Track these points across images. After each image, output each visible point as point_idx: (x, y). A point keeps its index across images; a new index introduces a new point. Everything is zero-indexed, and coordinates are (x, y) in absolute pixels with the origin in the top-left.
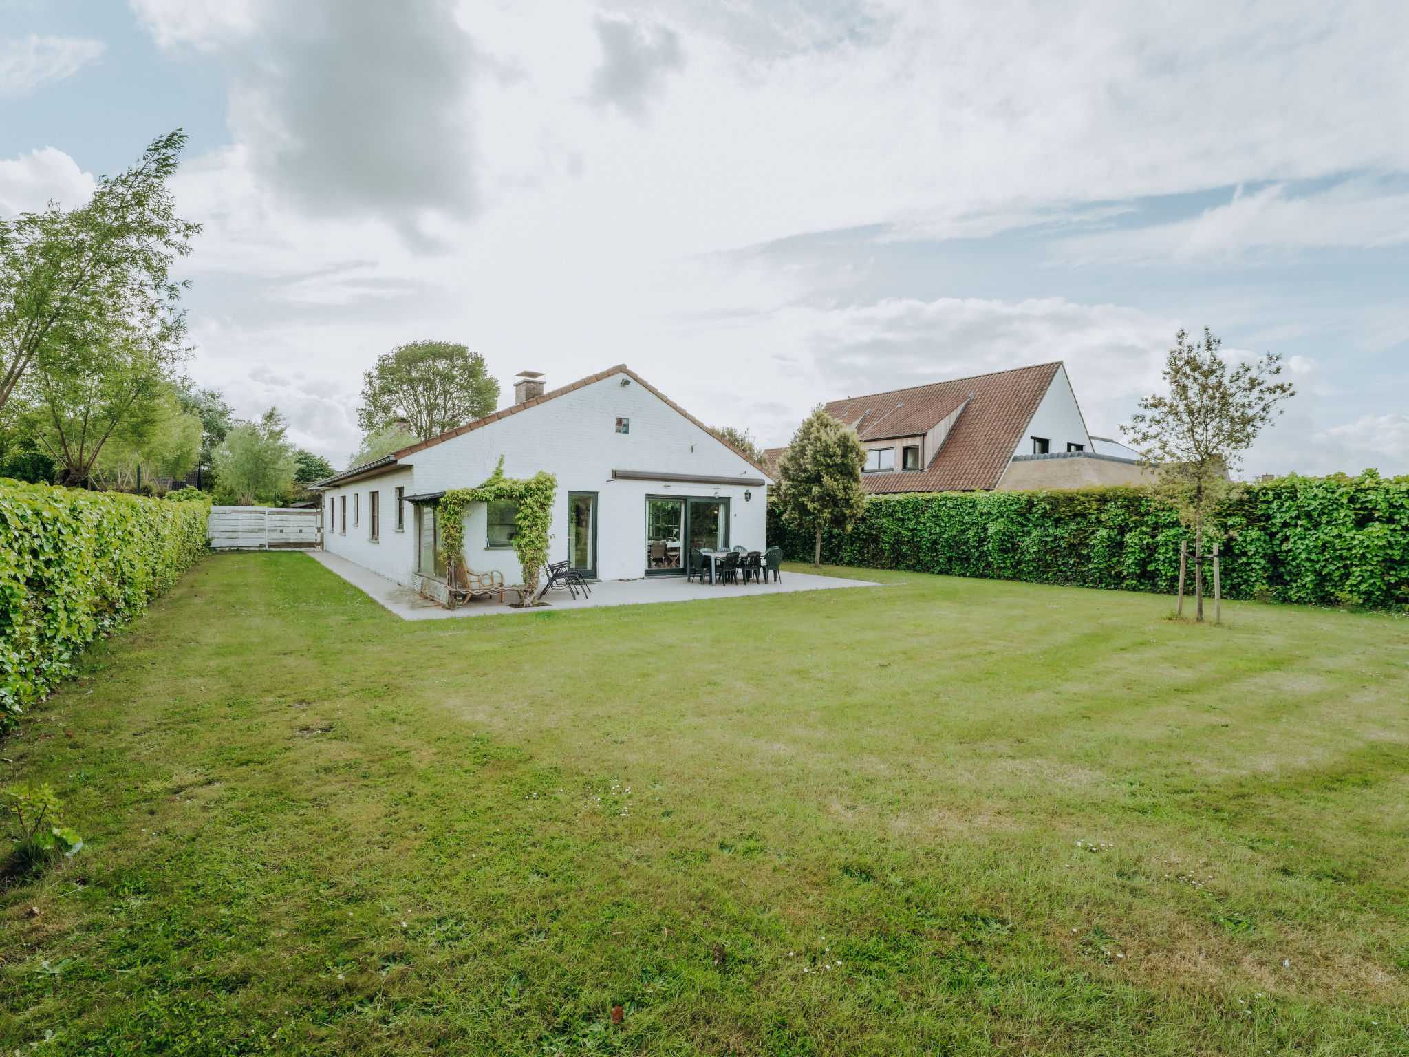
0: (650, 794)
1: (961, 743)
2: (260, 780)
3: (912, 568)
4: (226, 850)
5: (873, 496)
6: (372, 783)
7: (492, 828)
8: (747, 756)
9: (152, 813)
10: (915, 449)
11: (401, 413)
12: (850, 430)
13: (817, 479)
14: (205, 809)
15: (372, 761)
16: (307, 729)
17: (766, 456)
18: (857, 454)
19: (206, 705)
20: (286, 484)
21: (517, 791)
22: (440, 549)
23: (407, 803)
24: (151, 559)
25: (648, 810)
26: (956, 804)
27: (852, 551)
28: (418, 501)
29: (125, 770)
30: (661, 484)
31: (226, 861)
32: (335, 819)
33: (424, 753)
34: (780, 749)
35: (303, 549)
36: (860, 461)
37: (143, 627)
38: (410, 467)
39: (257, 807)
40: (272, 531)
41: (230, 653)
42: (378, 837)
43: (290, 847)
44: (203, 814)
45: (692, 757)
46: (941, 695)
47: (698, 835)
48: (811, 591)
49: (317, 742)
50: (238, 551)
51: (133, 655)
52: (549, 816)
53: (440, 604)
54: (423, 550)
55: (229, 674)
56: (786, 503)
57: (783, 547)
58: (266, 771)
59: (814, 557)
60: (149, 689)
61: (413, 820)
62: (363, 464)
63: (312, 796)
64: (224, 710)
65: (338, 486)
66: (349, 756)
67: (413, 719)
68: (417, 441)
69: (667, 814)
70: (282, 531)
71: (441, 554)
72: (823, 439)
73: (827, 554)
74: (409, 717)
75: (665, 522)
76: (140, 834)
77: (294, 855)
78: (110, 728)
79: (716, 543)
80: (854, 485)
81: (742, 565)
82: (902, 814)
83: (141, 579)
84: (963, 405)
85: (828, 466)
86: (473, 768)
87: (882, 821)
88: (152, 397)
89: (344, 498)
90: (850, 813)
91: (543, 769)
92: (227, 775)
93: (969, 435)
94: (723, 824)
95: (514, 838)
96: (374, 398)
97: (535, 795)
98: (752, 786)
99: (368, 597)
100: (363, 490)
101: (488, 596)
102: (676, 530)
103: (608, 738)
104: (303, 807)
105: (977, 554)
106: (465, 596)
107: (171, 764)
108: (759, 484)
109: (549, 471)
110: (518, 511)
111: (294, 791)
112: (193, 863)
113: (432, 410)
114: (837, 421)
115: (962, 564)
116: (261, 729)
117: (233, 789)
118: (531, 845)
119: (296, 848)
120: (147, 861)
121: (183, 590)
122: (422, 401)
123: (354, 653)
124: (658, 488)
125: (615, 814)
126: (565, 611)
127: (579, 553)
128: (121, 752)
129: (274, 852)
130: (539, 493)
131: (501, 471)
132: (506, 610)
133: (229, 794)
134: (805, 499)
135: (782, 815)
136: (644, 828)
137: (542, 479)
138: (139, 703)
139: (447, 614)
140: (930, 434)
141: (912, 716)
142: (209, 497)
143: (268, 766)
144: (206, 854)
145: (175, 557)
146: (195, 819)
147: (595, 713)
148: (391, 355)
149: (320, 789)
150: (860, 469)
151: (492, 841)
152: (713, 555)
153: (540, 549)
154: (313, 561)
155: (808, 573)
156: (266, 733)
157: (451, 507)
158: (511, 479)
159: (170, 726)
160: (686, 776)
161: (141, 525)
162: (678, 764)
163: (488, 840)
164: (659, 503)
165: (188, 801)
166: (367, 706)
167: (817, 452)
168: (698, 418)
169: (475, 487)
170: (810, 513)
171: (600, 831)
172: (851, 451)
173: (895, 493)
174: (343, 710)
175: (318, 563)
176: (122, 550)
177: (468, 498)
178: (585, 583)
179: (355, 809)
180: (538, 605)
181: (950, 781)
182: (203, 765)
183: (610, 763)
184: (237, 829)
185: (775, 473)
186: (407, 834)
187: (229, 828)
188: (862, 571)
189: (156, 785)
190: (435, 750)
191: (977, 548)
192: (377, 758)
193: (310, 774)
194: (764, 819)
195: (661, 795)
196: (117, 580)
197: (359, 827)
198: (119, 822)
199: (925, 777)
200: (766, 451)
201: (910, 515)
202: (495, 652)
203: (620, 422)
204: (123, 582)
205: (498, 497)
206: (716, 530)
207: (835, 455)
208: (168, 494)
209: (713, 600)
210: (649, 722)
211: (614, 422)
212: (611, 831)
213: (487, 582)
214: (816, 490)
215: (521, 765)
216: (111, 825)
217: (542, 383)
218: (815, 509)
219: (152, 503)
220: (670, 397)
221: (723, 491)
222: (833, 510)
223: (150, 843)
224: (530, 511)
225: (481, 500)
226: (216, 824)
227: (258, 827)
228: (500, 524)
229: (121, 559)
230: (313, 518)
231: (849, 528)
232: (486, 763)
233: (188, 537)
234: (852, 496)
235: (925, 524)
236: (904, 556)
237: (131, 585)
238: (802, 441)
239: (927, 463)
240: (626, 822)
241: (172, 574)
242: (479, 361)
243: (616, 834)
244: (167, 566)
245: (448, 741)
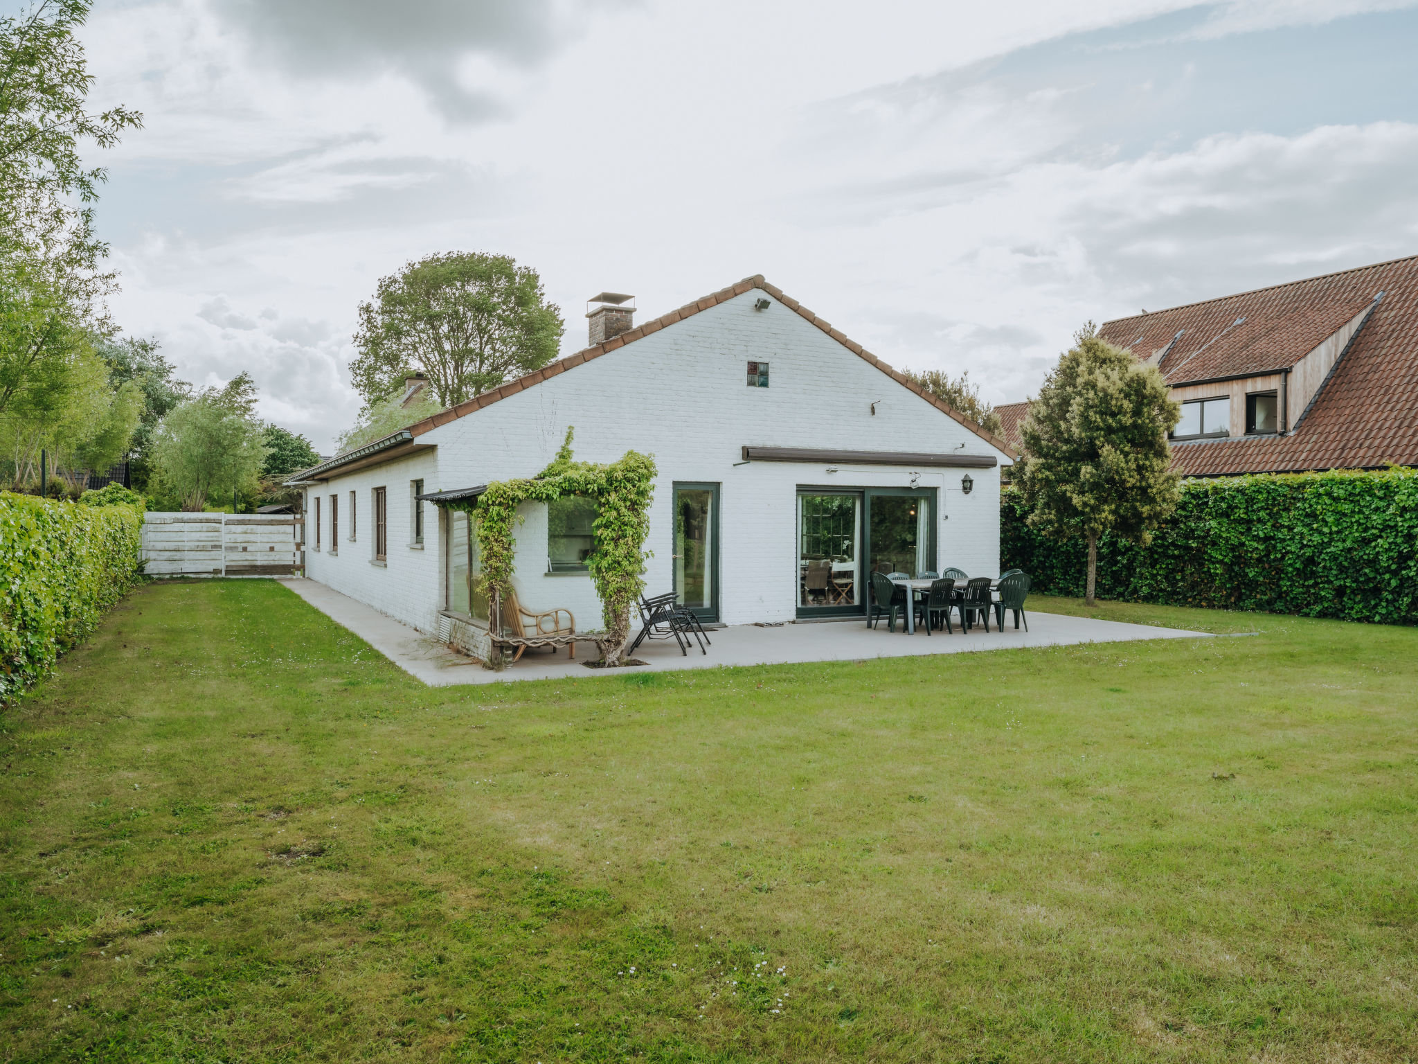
0: (818, 979)
1: (1381, 925)
2: (222, 930)
3: (1268, 607)
4: (173, 1037)
5: (1191, 480)
6: (384, 940)
7: (567, 1021)
8: (981, 923)
9: (67, 974)
10: (1270, 396)
11: (416, 365)
12: (1146, 367)
13: (1092, 455)
14: (141, 971)
15: (383, 905)
16: (287, 851)
17: (997, 417)
18: (1162, 408)
19: (142, 812)
20: (250, 480)
21: (604, 961)
22: (478, 575)
23: (436, 974)
24: (62, 591)
25: (816, 1007)
26: (1378, 1036)
27: (1154, 576)
28: (446, 501)
29: (28, 908)
30: (823, 468)
31: (172, 1054)
32: (331, 994)
33: (461, 895)
34: (1037, 915)
35: (275, 577)
36: (1166, 420)
37: (52, 693)
38: (432, 448)
39: (216, 970)
40: (231, 548)
41: (175, 734)
42: (394, 1027)
43: (264, 1036)
44: (138, 980)
45: (886, 920)
46: (1336, 835)
47: (901, 1054)
48: (1080, 645)
49: (303, 872)
50: (183, 579)
51: (38, 735)
52: (656, 1007)
53: (477, 662)
54: (452, 576)
55: (174, 765)
56: (1033, 496)
57: (1028, 571)
58: (229, 915)
59: (1085, 587)
60: (62, 786)
61: (446, 1001)
62: (362, 443)
63: (296, 956)
64: (167, 821)
65: (326, 480)
66: (349, 896)
67: (443, 840)
68: (440, 410)
69: (848, 1015)
70: (245, 549)
71: (479, 582)
72: (1100, 385)
73: (1107, 582)
74: (437, 837)
75: (827, 529)
76: (50, 1006)
77: (269, 1048)
78: (7, 843)
79: (913, 563)
80: (1157, 464)
81: (959, 600)
82: (1271, 1046)
83: (48, 622)
84: (1363, 314)
85: (1109, 430)
86: (535, 921)
87: (1233, 1055)
88: (63, 350)
89: (335, 498)
90: (1171, 1038)
91: (644, 929)
92: (173, 919)
93: (1375, 368)
94: (943, 1039)
95: (602, 1039)
96: (373, 344)
97: (632, 970)
98: (992, 976)
99: (371, 649)
100: (364, 485)
101: (550, 649)
102: (847, 542)
103: (746, 882)
104: (283, 974)
105: (1394, 583)
106: (516, 649)
107: (94, 900)
108: (985, 464)
109: (642, 451)
110: (597, 515)
111: (269, 947)
112: (125, 1054)
113: (462, 358)
114: (1126, 352)
115: (1365, 600)
116: (222, 850)
117: (182, 941)
118: (628, 1053)
119: (273, 1038)
120: (59, 1048)
121: (107, 638)
122: (447, 346)
123: (353, 735)
124: (816, 475)
125: (762, 1010)
126: (671, 674)
127: (690, 580)
128: (23, 879)
129: (242, 1042)
130: (629, 486)
131: (570, 452)
132: (579, 671)
133: (176, 948)
134: (1069, 487)
135: (1048, 1031)
136: (811, 1036)
137: (632, 463)
138: (49, 806)
139: (489, 677)
140: (1298, 369)
141: (1280, 870)
142: (142, 500)
143: (231, 907)
144: (144, 1042)
145: (95, 589)
146: (128, 985)
147: (724, 839)
148: (399, 277)
149: (308, 946)
150: (1165, 435)
151: (567, 1042)
152: (910, 584)
153: (630, 575)
154: (289, 594)
155: (1075, 614)
156: (228, 856)
157: (494, 510)
158: (584, 463)
159: (92, 842)
160: (877, 953)
161: (49, 542)
162: (863, 931)
163: (561, 1040)
164: (818, 499)
165: (118, 958)
166: (374, 818)
167: (1088, 407)
168: (882, 357)
169: (530, 477)
170: (1076, 513)
171: (738, 1035)
172: (1149, 404)
173: (1233, 475)
174: (340, 824)
175: (298, 597)
176: (23, 579)
177: (521, 494)
178: (701, 629)
179: (359, 979)
180: (628, 664)
181: (1361, 994)
182: (139, 903)
183: (750, 924)
184: (187, 1003)
185: (1014, 445)
186: (437, 1023)
187: (176, 1002)
188: (1172, 612)
189: (72, 932)
190: (477, 891)
191: (1395, 573)
192: (391, 899)
193: (293, 922)
194: (1016, 1036)
195: (837, 981)
196: (17, 623)
197: (365, 1008)
198: (21, 987)
199: (1312, 983)
200: (997, 408)
201: (1262, 514)
202: (565, 737)
203: (753, 368)
204: (24, 627)
205: (565, 492)
206: (914, 543)
207: (1121, 411)
208: (84, 495)
209: (912, 659)
210: (812, 859)
211: (745, 368)
212: (756, 1039)
213: (549, 626)
214: (1086, 470)
215: (610, 920)
216: (10, 991)
217: (629, 311)
218: (1085, 504)
219: (63, 508)
220: (836, 326)
221: (926, 478)
222: (1118, 507)
223: (64, 1020)
224: (614, 513)
225: (539, 499)
226: (157, 994)
227: (218, 1001)
228: (565, 536)
229: (22, 591)
230: (290, 529)
231: (1148, 537)
232: (555, 915)
233: (113, 559)
234: (1151, 481)
235: (1290, 529)
236: (1252, 585)
237: (36, 631)
238: (1063, 387)
239: (1293, 420)
240: (780, 1024)
241: (91, 615)
242: (531, 279)
243: (765, 1044)
244: (85, 603)
245: (496, 877)
